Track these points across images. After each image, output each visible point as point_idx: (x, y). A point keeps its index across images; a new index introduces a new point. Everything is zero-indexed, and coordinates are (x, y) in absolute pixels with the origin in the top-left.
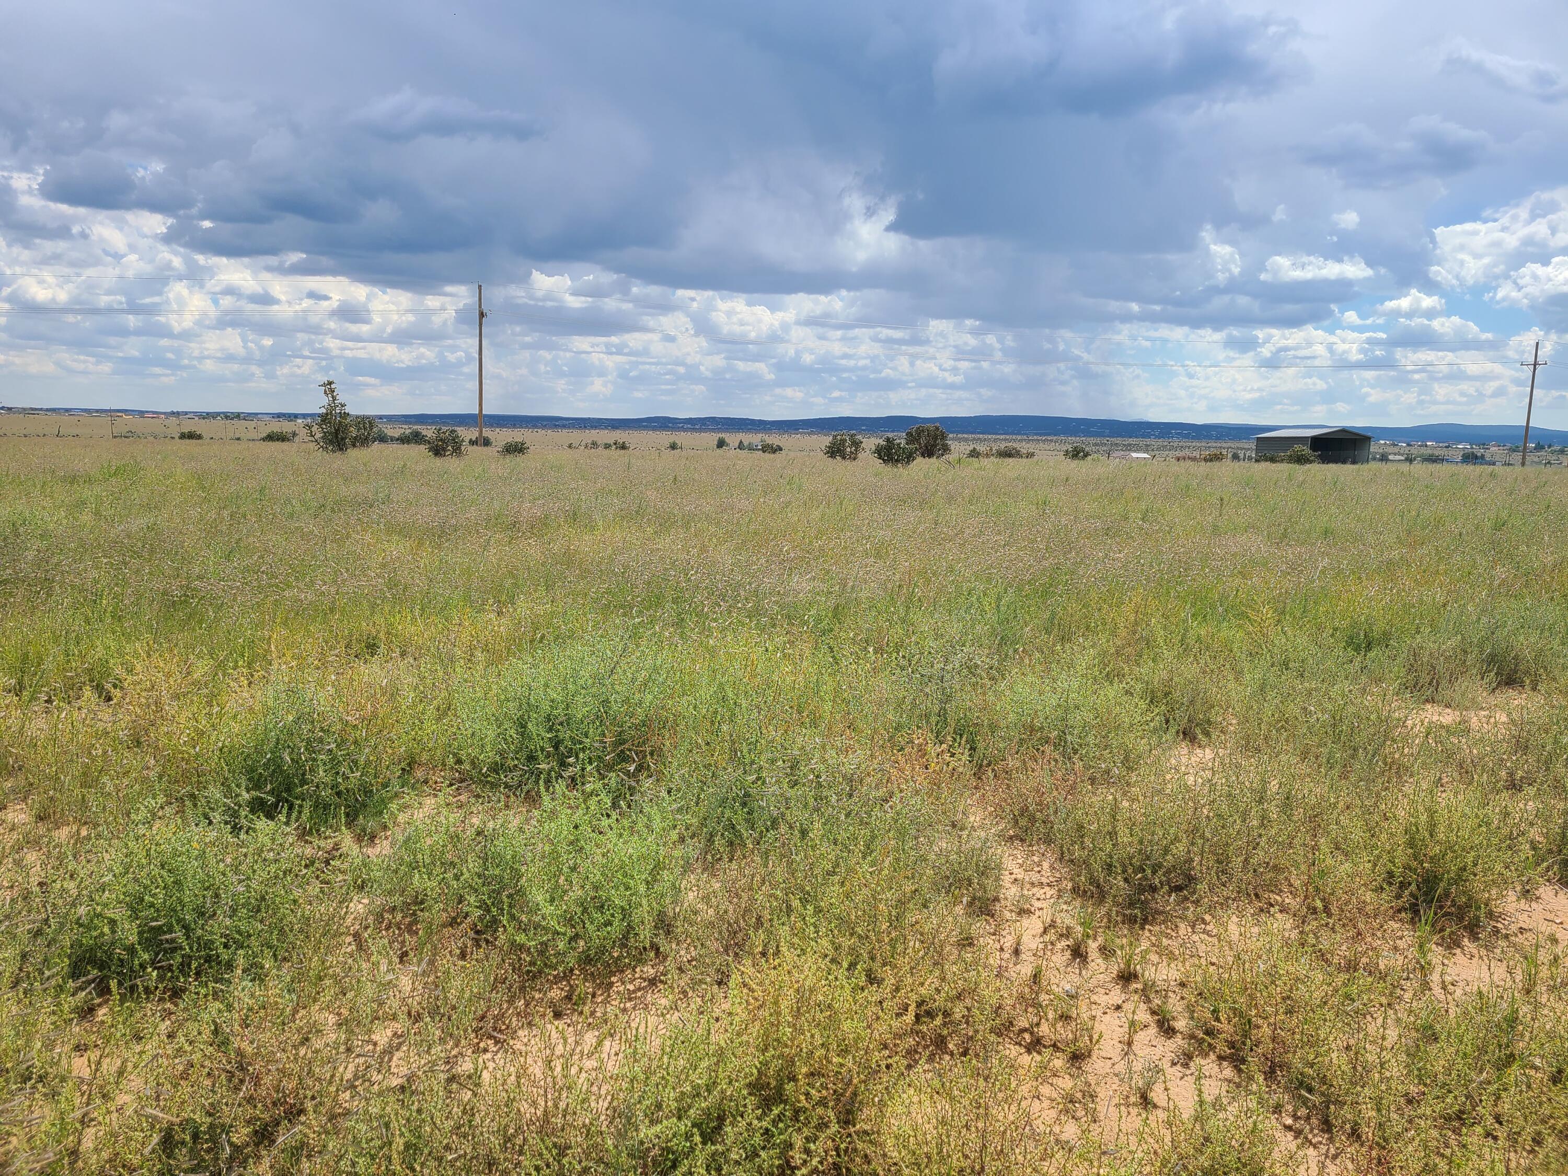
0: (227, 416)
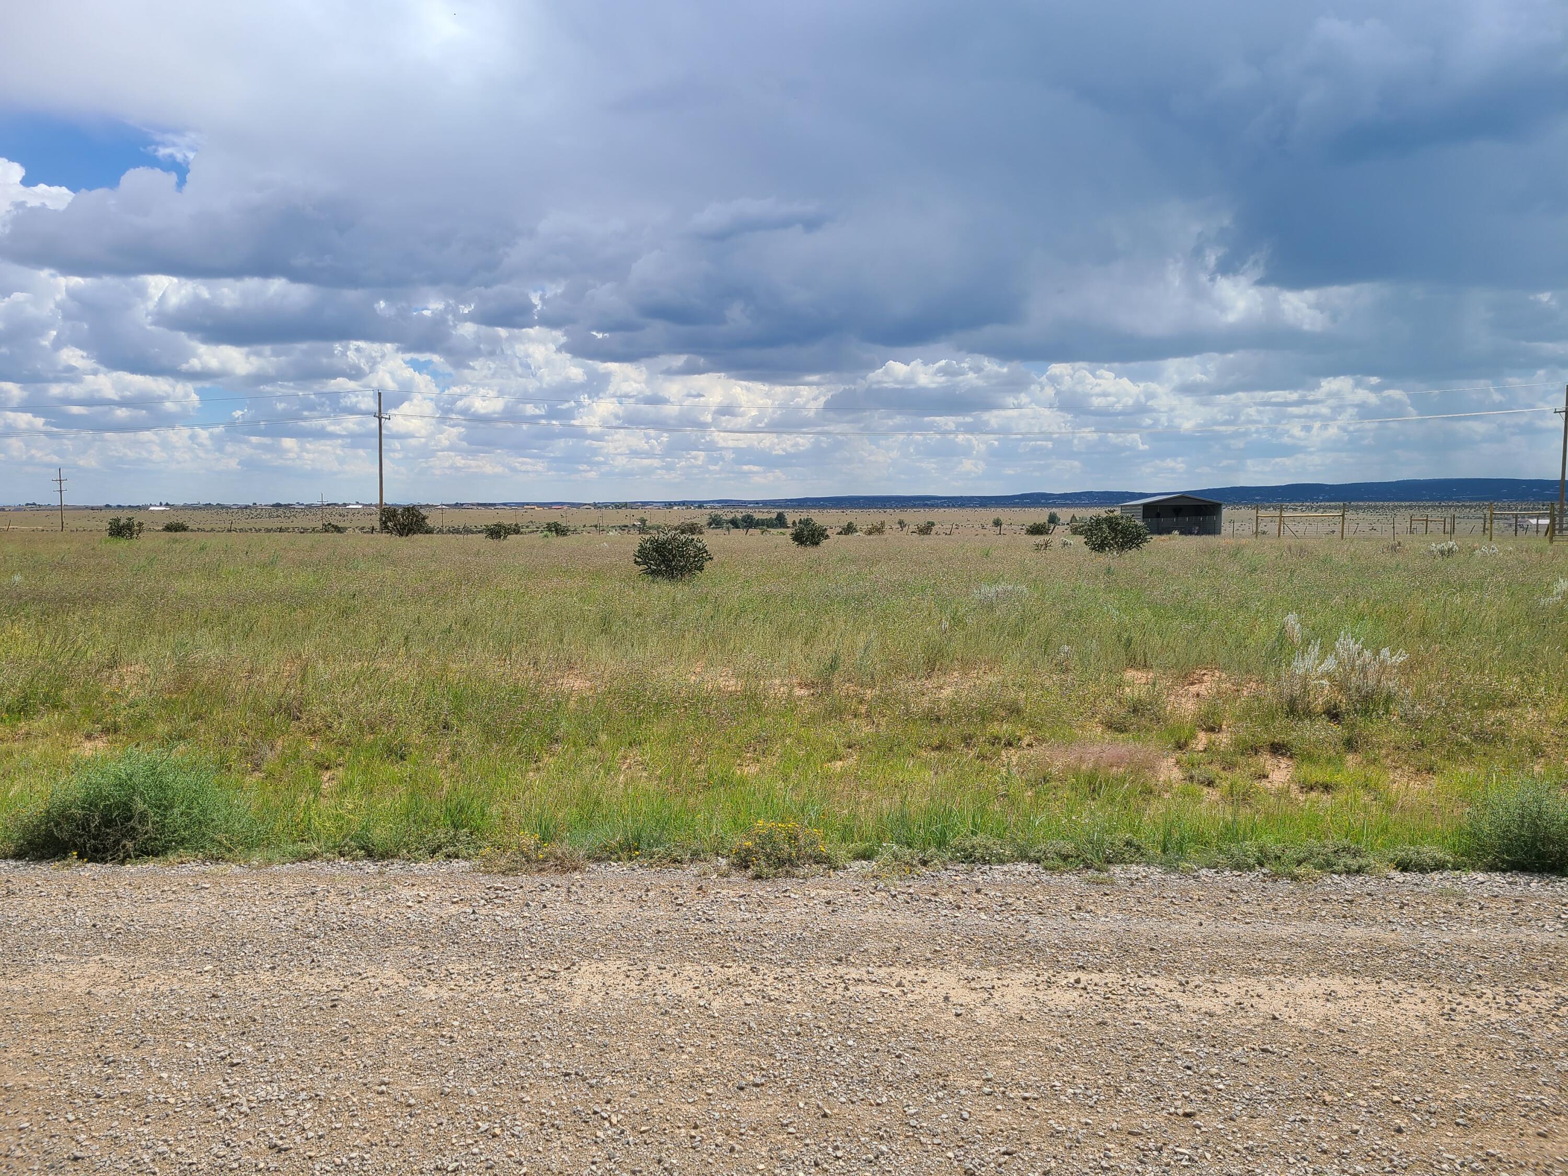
0: (618, 506)
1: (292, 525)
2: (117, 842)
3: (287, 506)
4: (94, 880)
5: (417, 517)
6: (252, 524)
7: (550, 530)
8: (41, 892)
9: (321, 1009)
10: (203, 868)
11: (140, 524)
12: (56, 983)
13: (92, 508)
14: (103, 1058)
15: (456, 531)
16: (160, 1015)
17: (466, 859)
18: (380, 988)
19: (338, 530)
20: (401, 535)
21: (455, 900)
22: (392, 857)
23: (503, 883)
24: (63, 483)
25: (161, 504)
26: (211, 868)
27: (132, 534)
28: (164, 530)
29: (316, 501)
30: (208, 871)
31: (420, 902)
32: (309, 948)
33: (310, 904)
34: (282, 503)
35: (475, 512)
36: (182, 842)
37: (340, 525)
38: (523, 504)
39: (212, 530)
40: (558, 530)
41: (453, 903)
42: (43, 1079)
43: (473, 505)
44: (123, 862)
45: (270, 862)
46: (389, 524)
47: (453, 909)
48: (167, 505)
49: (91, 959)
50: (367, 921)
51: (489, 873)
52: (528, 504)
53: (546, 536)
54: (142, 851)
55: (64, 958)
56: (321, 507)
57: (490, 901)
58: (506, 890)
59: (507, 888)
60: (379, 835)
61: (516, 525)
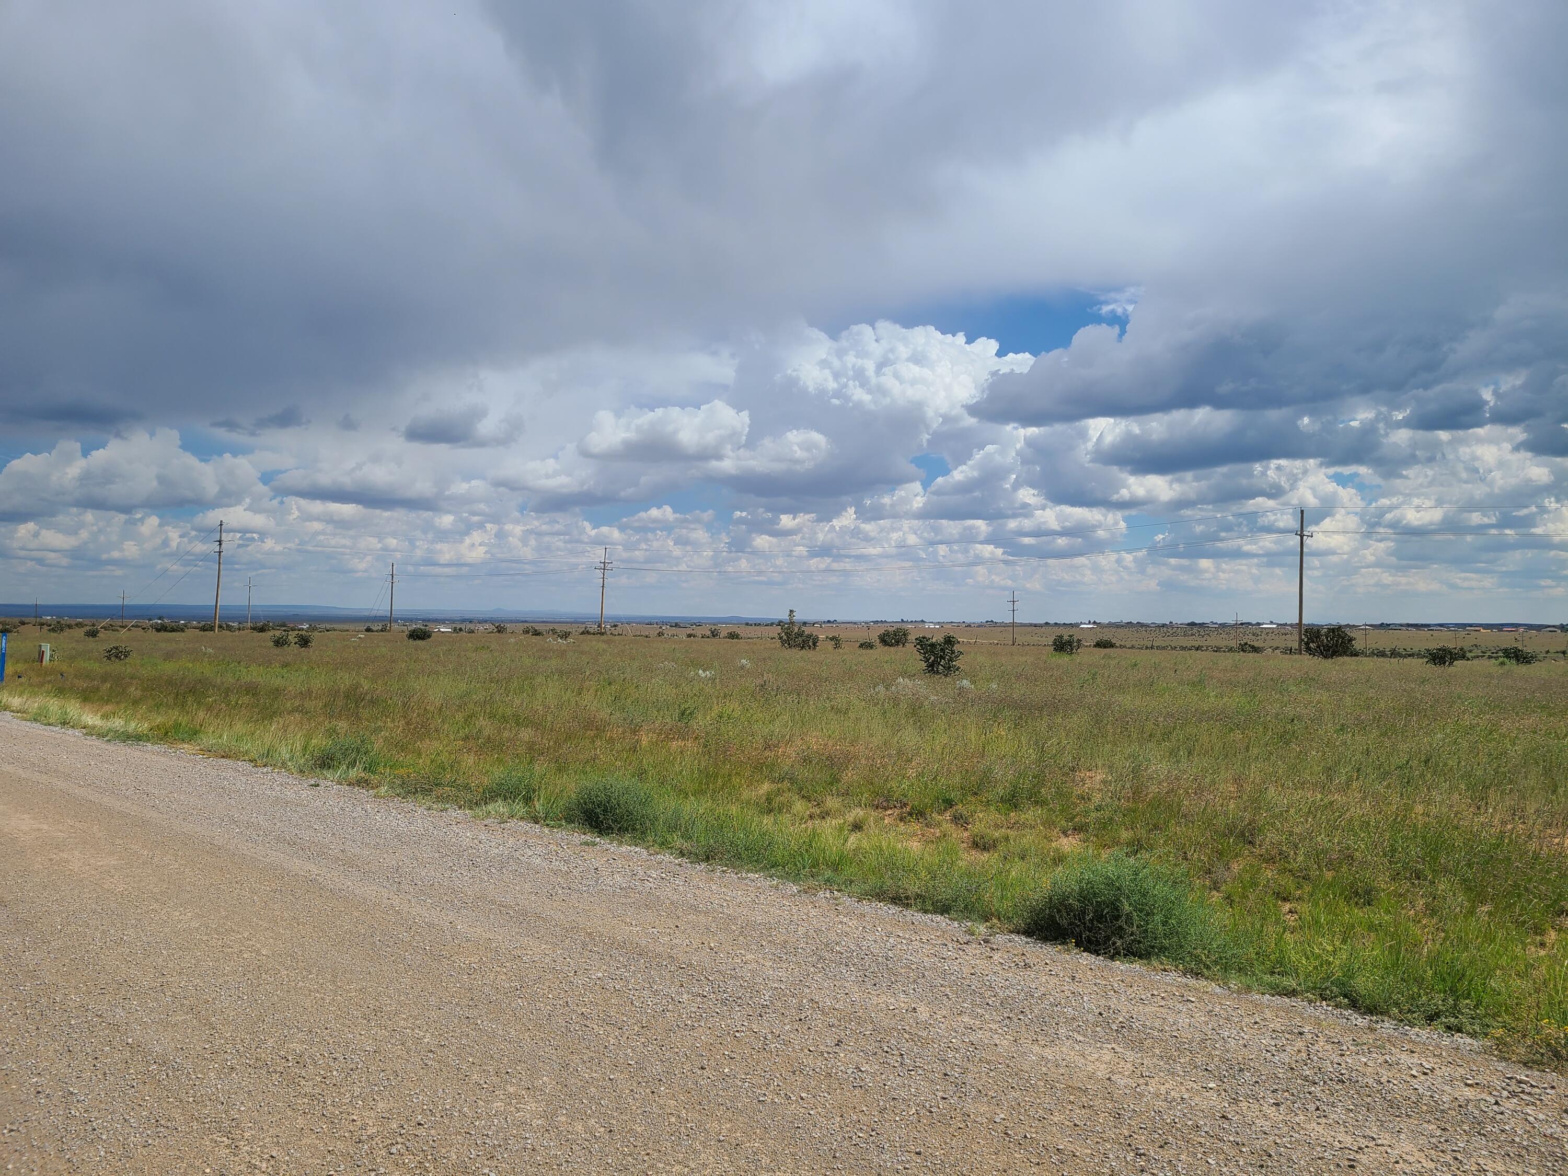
1: (1207, 643)
2: (1108, 938)
3: (1202, 625)
4: (1091, 969)
5: (1343, 638)
6: (1168, 641)
7: (1508, 657)
8: (1051, 971)
9: (1338, 1165)
10: (1184, 980)
11: (1079, 641)
12: (1080, 1061)
13: (1035, 626)
14: (1133, 1148)
15: (1382, 654)
16: (1177, 1120)
17: (1473, 1035)
18: (1401, 1161)
19: (1255, 649)
20: (1326, 657)
21: (1469, 1082)
22: (1382, 1013)
23: (1527, 1076)
24: (1015, 603)
25: (1090, 622)
26: (1192, 982)
27: (1072, 649)
28: (1095, 646)
29: (1231, 621)
30: (1190, 984)
31: (1425, 1074)
32: (1310, 1093)
33: (1300, 1044)
34: (1197, 622)
35: (1404, 633)
36: (1163, 949)
37: (1256, 644)
38: (1464, 626)
39: (1133, 647)
40: (1519, 656)
41: (1467, 1085)
42: (1086, 1151)
43: (1401, 625)
44: (1112, 958)
45: (1249, 989)
46: (1311, 645)
47: (1469, 1093)
48: (1095, 623)
49: (1105, 1046)
50: (1367, 1080)
51: (1506, 1060)
52: (1471, 625)
53: (1502, 664)
54: (1128, 951)
55: (1082, 1039)
56: (1236, 626)
57: (1513, 1094)
58: (1532, 1086)
59: (1534, 1084)
60: (1362, 984)
61: (1462, 649)
